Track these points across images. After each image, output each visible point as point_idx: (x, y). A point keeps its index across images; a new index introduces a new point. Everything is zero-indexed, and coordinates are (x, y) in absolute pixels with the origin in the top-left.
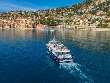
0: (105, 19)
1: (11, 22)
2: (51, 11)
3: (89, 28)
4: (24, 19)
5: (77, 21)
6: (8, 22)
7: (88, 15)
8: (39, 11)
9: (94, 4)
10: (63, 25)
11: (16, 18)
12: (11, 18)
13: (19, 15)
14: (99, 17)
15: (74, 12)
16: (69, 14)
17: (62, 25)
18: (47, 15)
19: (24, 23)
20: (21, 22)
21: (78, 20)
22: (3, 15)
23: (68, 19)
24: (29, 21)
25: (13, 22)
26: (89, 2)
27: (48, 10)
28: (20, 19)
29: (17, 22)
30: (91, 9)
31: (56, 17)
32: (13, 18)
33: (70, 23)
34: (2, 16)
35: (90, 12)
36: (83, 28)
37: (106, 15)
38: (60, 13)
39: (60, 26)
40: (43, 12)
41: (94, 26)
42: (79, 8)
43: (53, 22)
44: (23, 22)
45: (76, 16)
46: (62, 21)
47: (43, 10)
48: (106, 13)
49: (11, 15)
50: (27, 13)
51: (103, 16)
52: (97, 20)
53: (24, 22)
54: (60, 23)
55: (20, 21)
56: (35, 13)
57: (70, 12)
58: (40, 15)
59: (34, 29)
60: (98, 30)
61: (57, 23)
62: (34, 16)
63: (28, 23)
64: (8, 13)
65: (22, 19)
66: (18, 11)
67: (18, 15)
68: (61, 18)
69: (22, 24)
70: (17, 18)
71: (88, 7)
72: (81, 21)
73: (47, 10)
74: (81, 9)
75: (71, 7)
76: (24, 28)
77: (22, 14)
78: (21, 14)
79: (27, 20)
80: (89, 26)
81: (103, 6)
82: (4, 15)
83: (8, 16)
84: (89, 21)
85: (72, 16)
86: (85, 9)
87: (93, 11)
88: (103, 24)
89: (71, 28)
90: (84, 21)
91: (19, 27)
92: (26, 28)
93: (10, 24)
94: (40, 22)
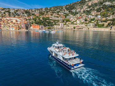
0: (100, 19)
2: (45, 10)
3: (87, 28)
5: (74, 21)
7: (83, 14)
8: (31, 9)
9: (87, 5)
10: (61, 25)
13: (6, 13)
14: (94, 17)
15: (69, 12)
16: (64, 13)
17: (59, 25)
18: (41, 14)
19: (14, 23)
20: (10, 21)
21: (74, 19)
23: (64, 19)
24: (20, 21)
26: (83, 2)
27: (42, 9)
28: (8, 18)
29: (4, 22)
30: (85, 9)
31: (52, 16)
33: (67, 23)
35: (84, 12)
36: (81, 29)
37: (101, 15)
38: (56, 12)
39: (57, 26)
40: (35, 10)
41: (91, 25)
42: (74, 8)
43: (50, 22)
44: (12, 22)
45: (71, 16)
46: (59, 21)
47: (35, 9)
48: (100, 13)
50: (17, 11)
51: (98, 16)
52: (94, 20)
53: (14, 21)
54: (56, 23)
55: (8, 20)
56: (27, 12)
57: (65, 11)
58: (32, 14)
59: (27, 30)
60: (96, 30)
61: (54, 23)
62: (25, 15)
63: (19, 22)
65: (11, 18)
67: (4, 13)
68: (58, 17)
69: (11, 25)
70: (4, 16)
71: (82, 7)
72: (78, 21)
74: (76, 8)
75: (66, 6)
76: (14, 30)
77: (11, 12)
78: (9, 13)
79: (18, 20)
80: (86, 26)
81: (96, 7)
84: (86, 20)
85: (67, 15)
86: (79, 9)
87: (88, 11)
88: (100, 23)
89: (69, 29)
90: (80, 21)
91: (8, 29)
92: (17, 29)
94: (34, 22)
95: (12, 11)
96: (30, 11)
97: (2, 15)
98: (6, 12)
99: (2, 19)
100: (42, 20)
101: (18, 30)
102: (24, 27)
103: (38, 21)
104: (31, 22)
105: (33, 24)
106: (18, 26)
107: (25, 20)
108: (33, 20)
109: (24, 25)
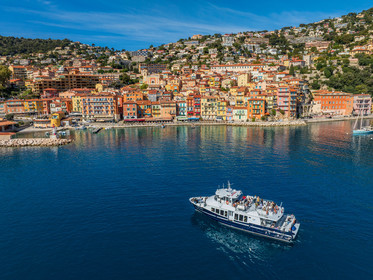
1: (181, 86)
2: (345, 25)
4: (237, 69)
6: (168, 88)
11: (200, 65)
12: (181, 66)
13: (211, 51)
20: (228, 81)
22: (151, 56)
28: (219, 70)
29: (207, 86)
32: (186, 64)
34: (147, 60)
44: (234, 84)
47: (302, 25)
49: (182, 52)
50: (242, 40)
53: (243, 81)
55: (221, 78)
58: (296, 47)
62: (270, 51)
63: (263, 85)
64: (171, 47)
65: (229, 69)
67: (206, 52)
70: (204, 63)
73: (321, 24)
77: (223, 44)
78: (219, 47)
82: (157, 56)
83: (171, 59)
91: (221, 113)
92: (258, 117)
93: (175, 98)
94: (324, 80)
95: (227, 43)
96: (286, 35)
97: (199, 58)
98: (210, 47)
99: (202, 75)
100: (361, 68)
101: (263, 119)
102: (286, 108)
103: (342, 72)
104: (311, 82)
105: (319, 88)
106: (263, 104)
107: (286, 75)
108: (318, 72)
109: (286, 99)
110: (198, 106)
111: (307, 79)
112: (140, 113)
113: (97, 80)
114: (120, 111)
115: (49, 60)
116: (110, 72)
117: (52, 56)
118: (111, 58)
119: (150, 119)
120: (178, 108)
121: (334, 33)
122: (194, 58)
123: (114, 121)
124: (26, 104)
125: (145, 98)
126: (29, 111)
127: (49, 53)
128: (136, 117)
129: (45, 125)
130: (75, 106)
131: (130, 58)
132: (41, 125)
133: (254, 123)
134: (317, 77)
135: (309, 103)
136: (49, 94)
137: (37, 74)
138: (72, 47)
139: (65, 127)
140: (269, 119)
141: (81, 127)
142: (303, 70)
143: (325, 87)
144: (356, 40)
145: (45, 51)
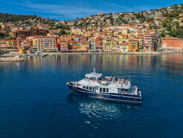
1: (92, 35)
6: (85, 35)
11: (102, 26)
12: (92, 27)
13: (107, 20)
20: (117, 32)
22: (77, 23)
25: (97, 35)
28: (112, 28)
32: (95, 26)
34: (75, 24)
49: (93, 21)
50: (123, 16)
55: (113, 31)
56: (139, 16)
59: (156, 53)
62: (137, 21)
64: (87, 19)
65: (117, 27)
66: (104, 15)
67: (105, 21)
69: (121, 39)
70: (104, 26)
73: (161, 10)
77: (113, 18)
82: (80, 23)
83: (87, 24)
92: (134, 50)
93: (89, 40)
94: (167, 32)
95: (115, 17)
96: (144, 14)
97: (101, 24)
99: (103, 30)
101: (137, 51)
102: (149, 45)
103: (176, 29)
104: (160, 33)
105: (164, 36)
106: (137, 43)
107: (147, 29)
108: (164, 28)
109: (149, 40)
110: (101, 44)
111: (158, 32)
112: (70, 47)
113: (48, 32)
114: (59, 46)
115: (25, 25)
116: (55, 29)
117: (27, 23)
118: (56, 23)
119: (75, 50)
120: (90, 45)
121: (167, 13)
122: (98, 24)
123: (55, 51)
124: (7, 42)
125: (73, 39)
126: (9, 46)
127: (26, 21)
128: (67, 49)
129: (16, 53)
130: (34, 43)
131: (66, 23)
132: (13, 53)
133: (132, 53)
134: (163, 31)
135: (160, 43)
136: (20, 38)
137: (16, 29)
138: (37, 19)
139: (27, 54)
140: (140, 50)
141: (36, 54)
142: (156, 28)
143: (168, 36)
144: (180, 15)
145: (23, 20)
